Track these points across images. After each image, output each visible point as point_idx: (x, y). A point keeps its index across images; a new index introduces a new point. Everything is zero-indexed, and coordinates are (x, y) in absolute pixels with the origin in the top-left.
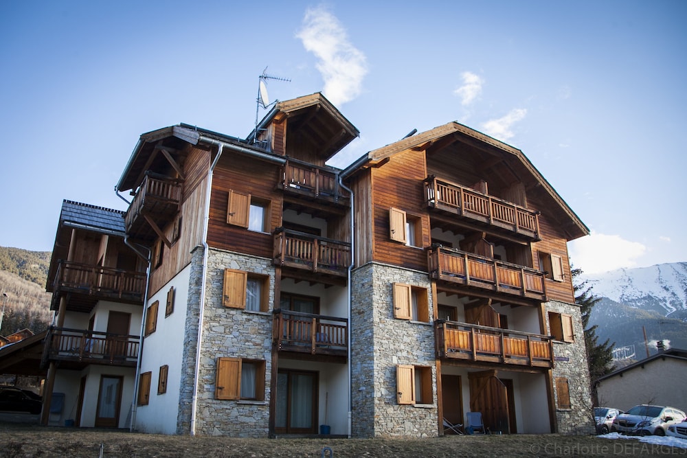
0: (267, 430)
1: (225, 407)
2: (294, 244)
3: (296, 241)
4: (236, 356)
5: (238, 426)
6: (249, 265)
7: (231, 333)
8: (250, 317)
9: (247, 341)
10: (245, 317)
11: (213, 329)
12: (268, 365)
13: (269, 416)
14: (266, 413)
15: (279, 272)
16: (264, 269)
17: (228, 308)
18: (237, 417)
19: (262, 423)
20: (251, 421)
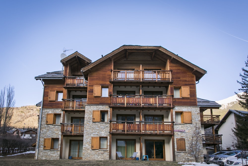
0: (59, 158)
1: (47, 151)
2: (68, 103)
3: (68, 102)
4: (50, 137)
5: (50, 157)
6: (54, 111)
7: (49, 131)
8: (54, 126)
9: (54, 133)
10: (53, 126)
11: (44, 131)
12: (60, 139)
13: (59, 154)
14: (59, 153)
15: (64, 112)
16: (60, 112)
17: (48, 124)
18: (50, 154)
19: (57, 156)
20: (54, 155)
